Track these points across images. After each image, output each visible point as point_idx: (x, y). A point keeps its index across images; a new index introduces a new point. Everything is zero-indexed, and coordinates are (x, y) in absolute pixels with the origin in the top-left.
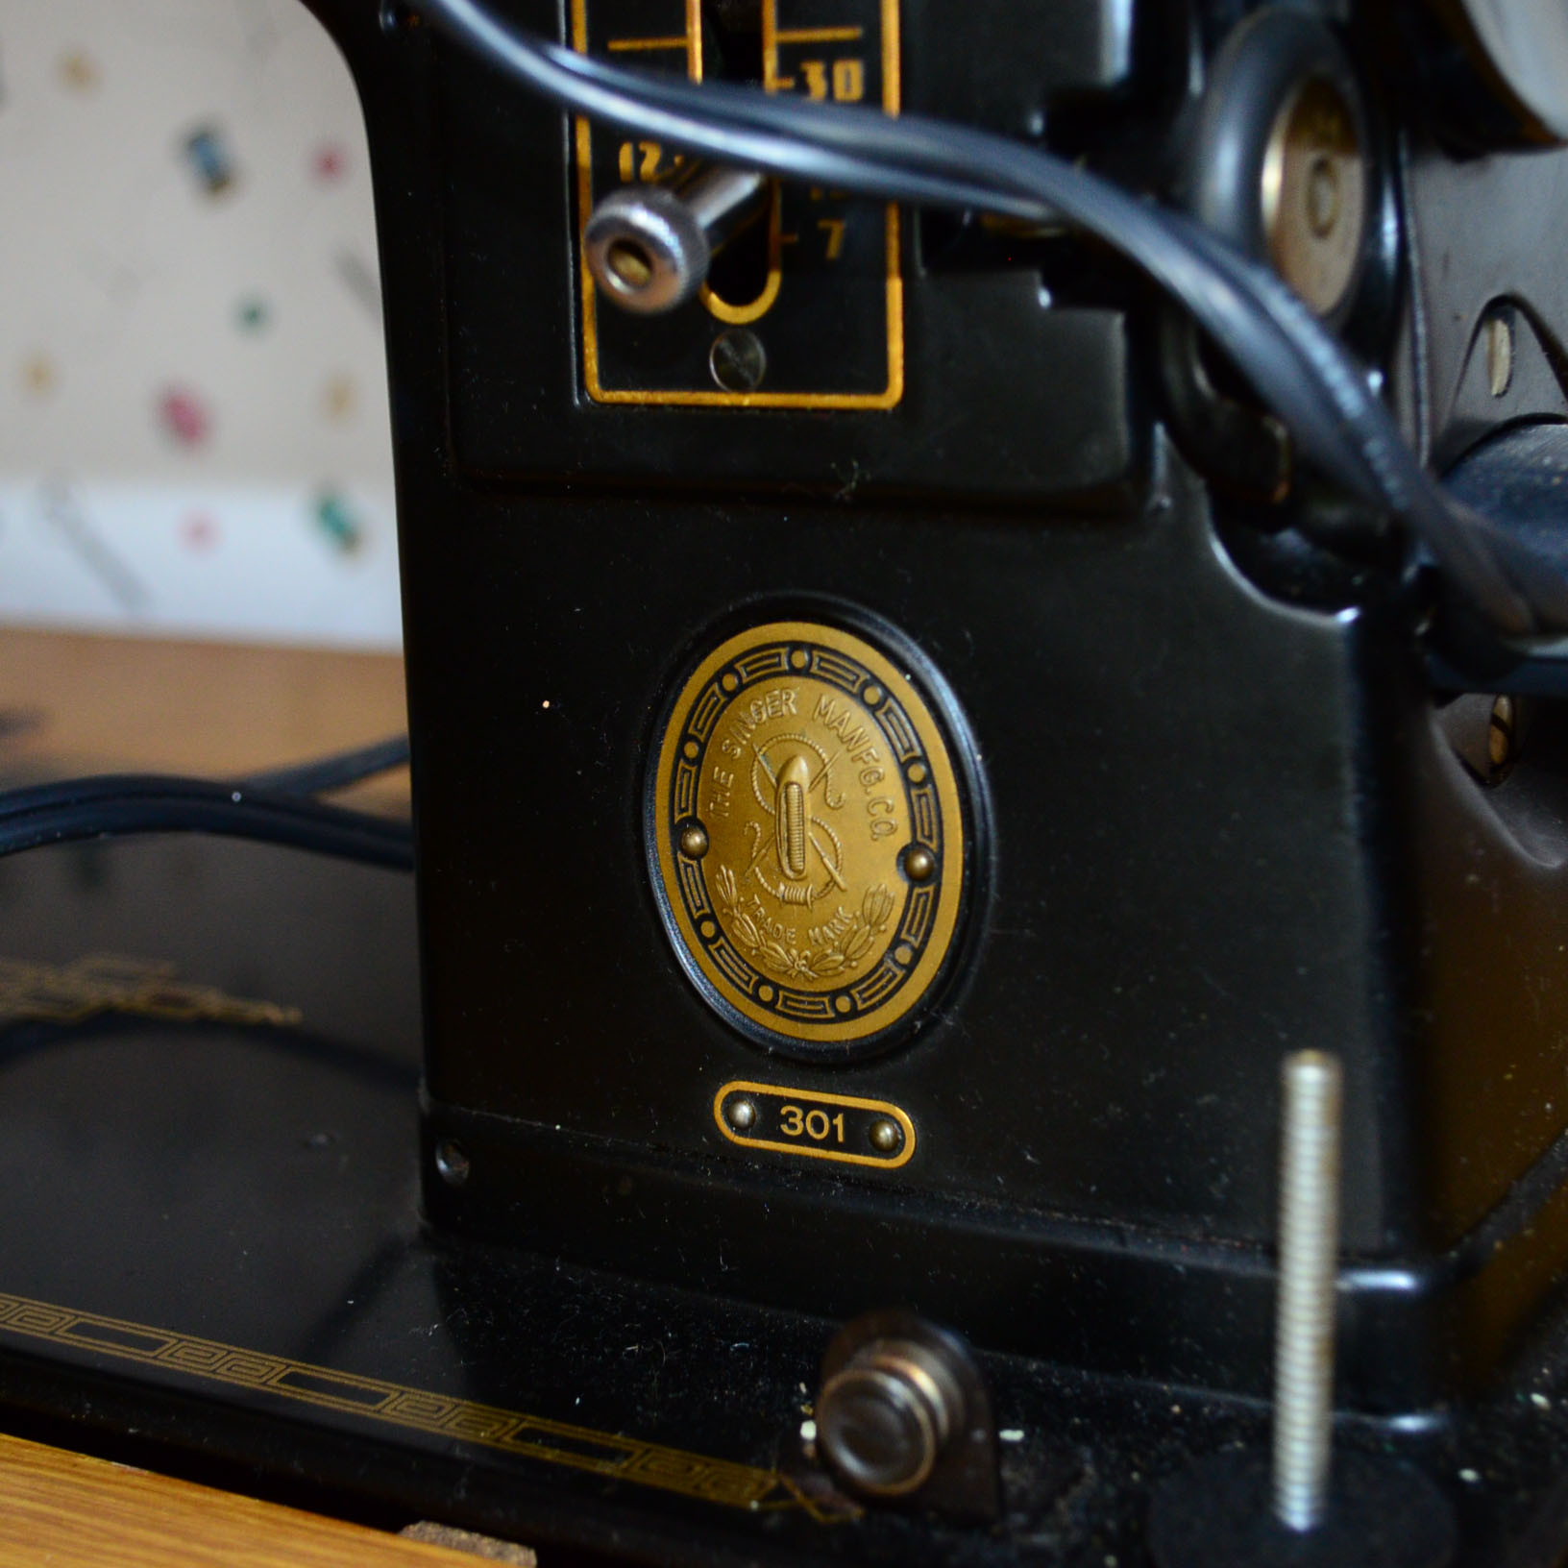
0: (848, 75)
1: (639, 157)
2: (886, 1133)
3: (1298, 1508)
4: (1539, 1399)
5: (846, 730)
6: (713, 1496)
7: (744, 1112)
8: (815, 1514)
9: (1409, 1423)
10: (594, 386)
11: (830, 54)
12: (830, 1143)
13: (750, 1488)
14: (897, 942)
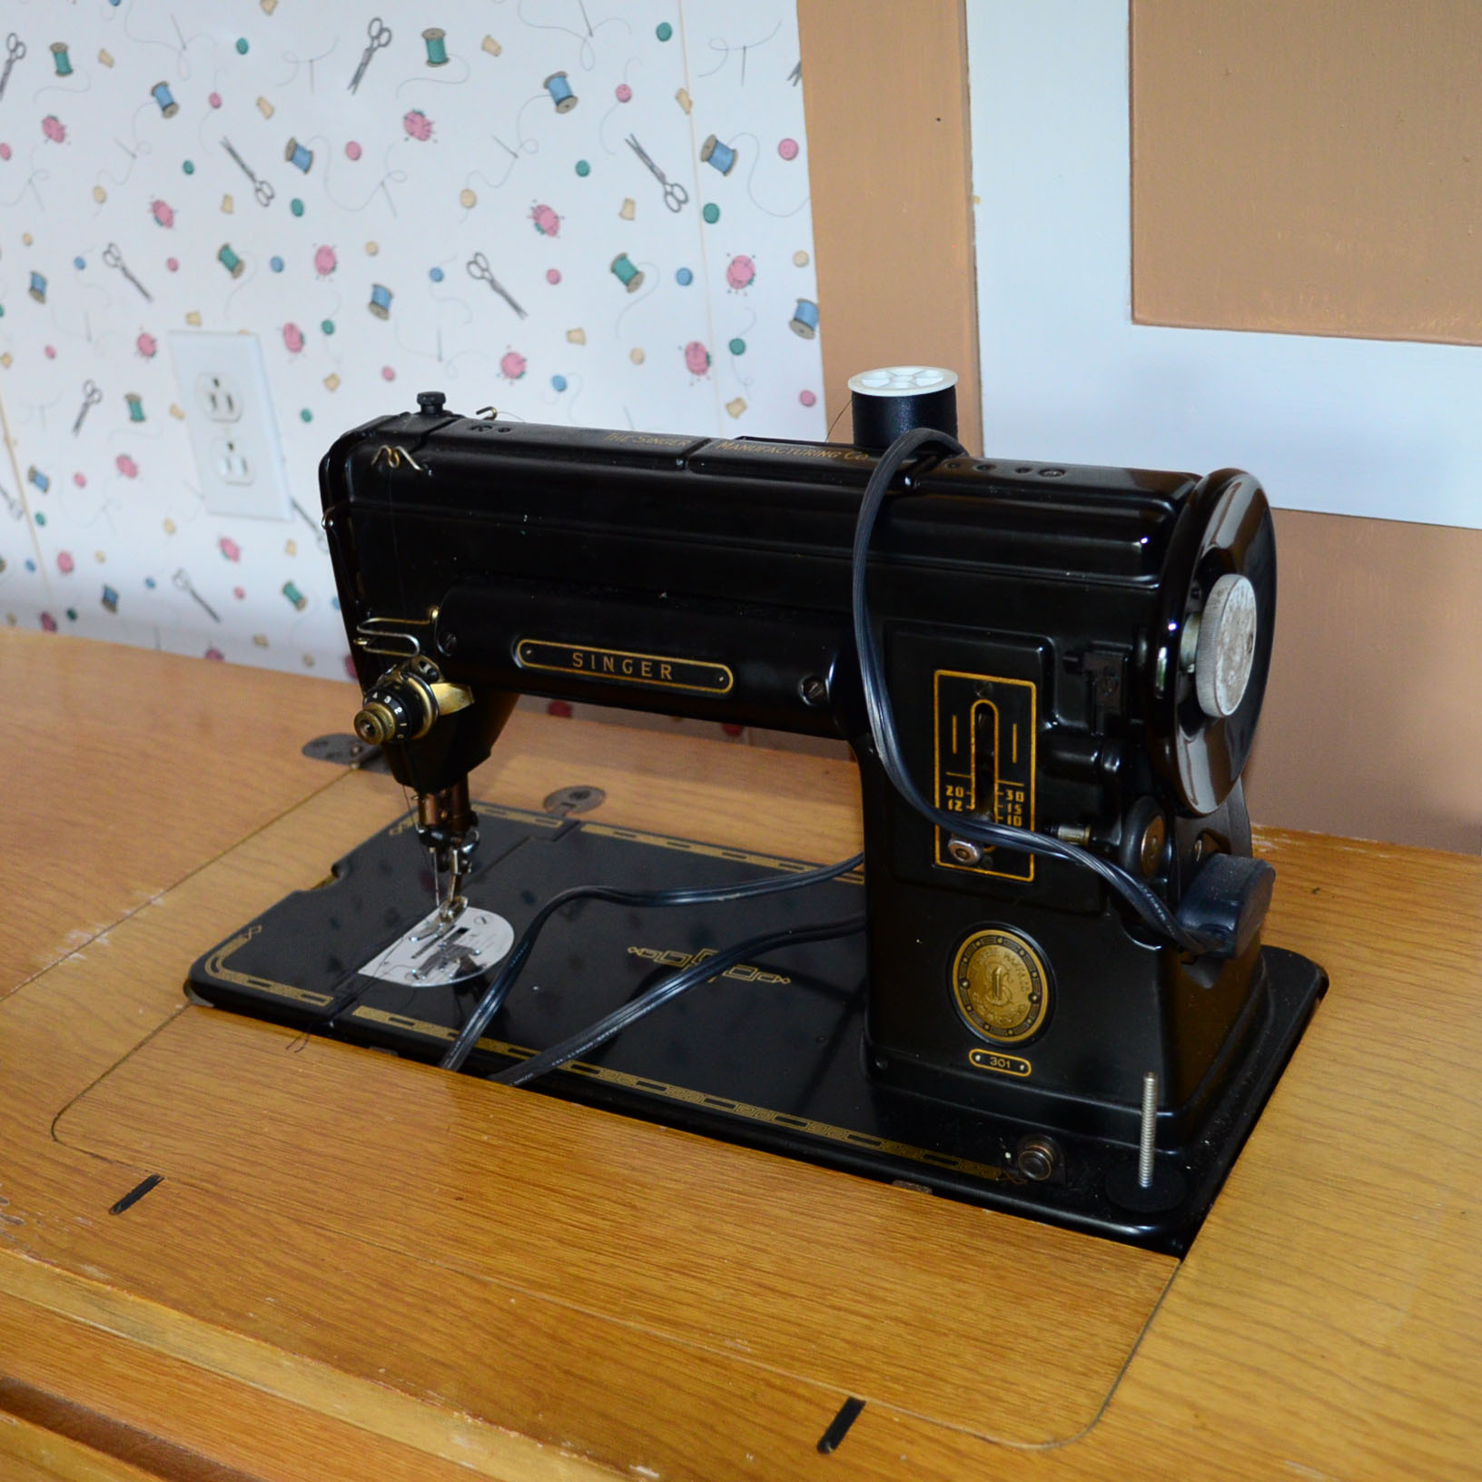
0: (1020, 795)
1: (954, 804)
2: (1022, 1067)
3: (1144, 1182)
4: (1207, 1142)
5: (1015, 962)
6: (985, 1176)
7: (978, 1058)
8: (1015, 1182)
9: (1171, 1153)
10: (938, 861)
11: (1015, 789)
12: (1005, 1068)
13: (995, 1174)
14: (1027, 1018)
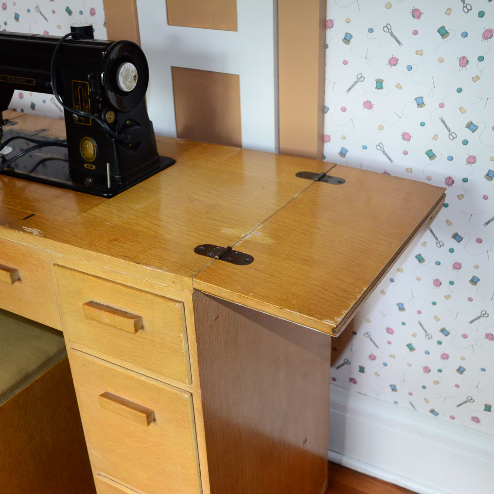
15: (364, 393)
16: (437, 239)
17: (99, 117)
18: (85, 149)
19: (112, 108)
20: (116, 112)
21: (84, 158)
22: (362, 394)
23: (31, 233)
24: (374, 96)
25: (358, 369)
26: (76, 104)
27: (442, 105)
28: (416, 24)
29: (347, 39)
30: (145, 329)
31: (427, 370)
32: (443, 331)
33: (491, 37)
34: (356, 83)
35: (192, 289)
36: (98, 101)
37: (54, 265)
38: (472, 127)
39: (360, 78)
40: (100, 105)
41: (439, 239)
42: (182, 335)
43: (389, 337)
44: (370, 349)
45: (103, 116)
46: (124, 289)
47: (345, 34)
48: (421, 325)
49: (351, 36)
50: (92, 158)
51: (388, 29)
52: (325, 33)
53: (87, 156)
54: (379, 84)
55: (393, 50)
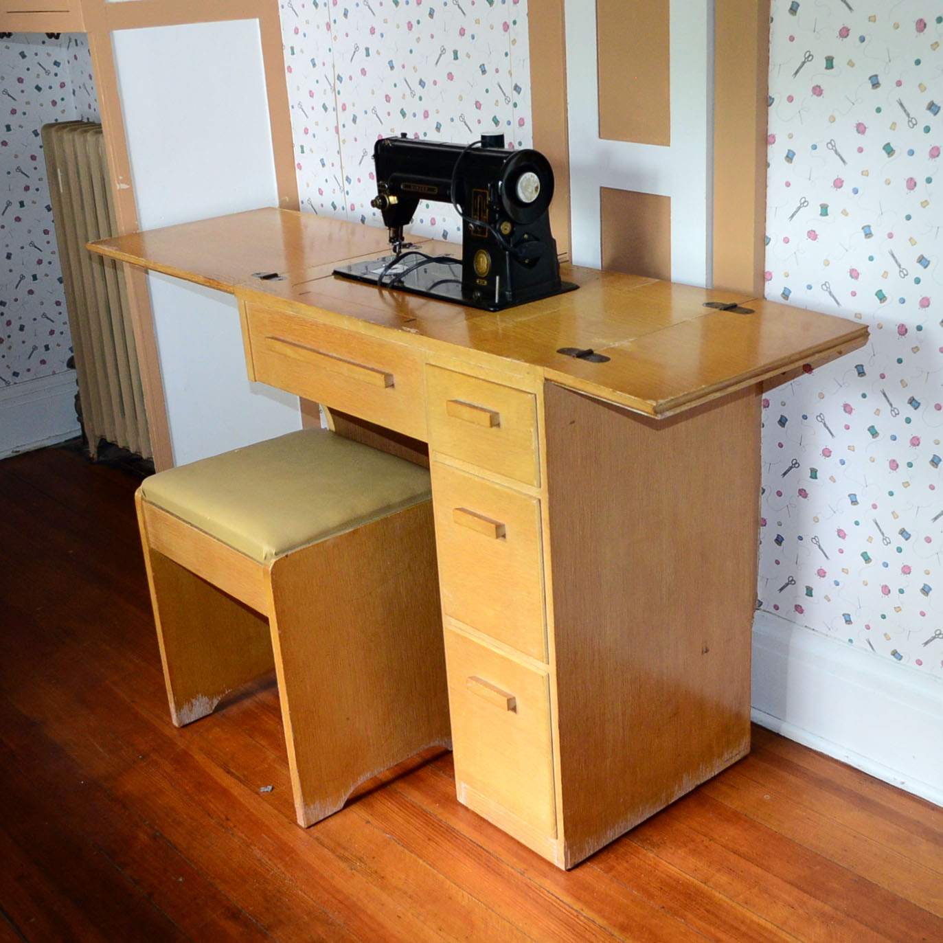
15: (812, 628)
16: (891, 405)
17: (495, 228)
18: (478, 262)
19: (508, 219)
20: (513, 223)
21: (477, 272)
22: (810, 628)
23: (409, 332)
24: (819, 224)
25: (805, 591)
26: (475, 214)
27: (891, 236)
28: (860, 140)
29: (790, 157)
30: (501, 426)
31: (886, 590)
32: (903, 532)
33: (938, 156)
34: (799, 208)
35: (543, 379)
36: (495, 211)
37: (427, 364)
38: (923, 261)
39: (804, 203)
40: (497, 215)
41: (894, 406)
42: (532, 430)
43: (840, 543)
44: (819, 561)
45: (498, 226)
46: (485, 384)
47: (787, 151)
48: (877, 524)
49: (794, 154)
50: (484, 273)
51: (832, 145)
52: (767, 148)
53: (480, 271)
54: (824, 210)
55: (837, 170)
